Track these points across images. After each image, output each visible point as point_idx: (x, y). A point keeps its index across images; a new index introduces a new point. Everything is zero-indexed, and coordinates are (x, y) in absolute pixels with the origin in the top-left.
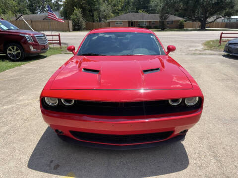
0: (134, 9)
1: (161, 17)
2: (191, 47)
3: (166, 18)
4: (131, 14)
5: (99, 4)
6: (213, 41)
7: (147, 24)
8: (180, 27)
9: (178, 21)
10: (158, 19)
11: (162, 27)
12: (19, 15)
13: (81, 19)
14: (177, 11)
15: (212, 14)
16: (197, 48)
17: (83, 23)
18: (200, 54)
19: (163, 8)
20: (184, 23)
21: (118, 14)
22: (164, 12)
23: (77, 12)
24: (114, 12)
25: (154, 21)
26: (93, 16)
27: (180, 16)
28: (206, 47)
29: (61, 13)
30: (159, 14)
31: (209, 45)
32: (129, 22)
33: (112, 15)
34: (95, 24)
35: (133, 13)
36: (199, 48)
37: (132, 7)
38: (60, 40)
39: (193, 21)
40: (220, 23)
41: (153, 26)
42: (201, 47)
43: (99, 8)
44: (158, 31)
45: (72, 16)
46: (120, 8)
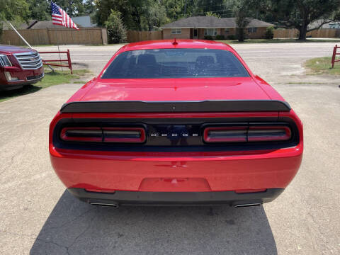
0: (200, 12)
1: (239, 23)
2: (284, 69)
3: (246, 23)
4: (195, 18)
5: (148, 4)
6: (319, 60)
7: (219, 33)
8: (268, 37)
9: (264, 28)
10: (235, 26)
11: (241, 37)
12: (31, 21)
13: (121, 26)
14: (263, 12)
15: (315, 17)
16: (294, 73)
17: (124, 32)
18: (300, 84)
19: (241, 10)
20: (274, 30)
21: (176, 18)
22: (243, 15)
23: (115, 15)
24: (170, 15)
25: (228, 29)
26: (139, 22)
27: (267, 20)
28: (309, 70)
29: (93, 18)
30: (235, 18)
31: (315, 66)
32: (191, 29)
33: (168, 20)
34: (142, 33)
35: (199, 17)
36: (298, 72)
37: (197, 8)
38: (69, 60)
39: (287, 27)
40: (328, 30)
41: (226, 36)
42: (301, 70)
43: (147, 10)
44: (234, 43)
45: (107, 23)
46: (179, 9)
